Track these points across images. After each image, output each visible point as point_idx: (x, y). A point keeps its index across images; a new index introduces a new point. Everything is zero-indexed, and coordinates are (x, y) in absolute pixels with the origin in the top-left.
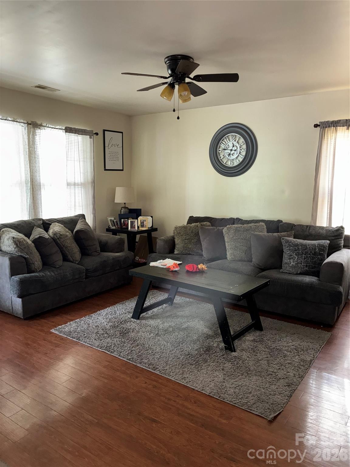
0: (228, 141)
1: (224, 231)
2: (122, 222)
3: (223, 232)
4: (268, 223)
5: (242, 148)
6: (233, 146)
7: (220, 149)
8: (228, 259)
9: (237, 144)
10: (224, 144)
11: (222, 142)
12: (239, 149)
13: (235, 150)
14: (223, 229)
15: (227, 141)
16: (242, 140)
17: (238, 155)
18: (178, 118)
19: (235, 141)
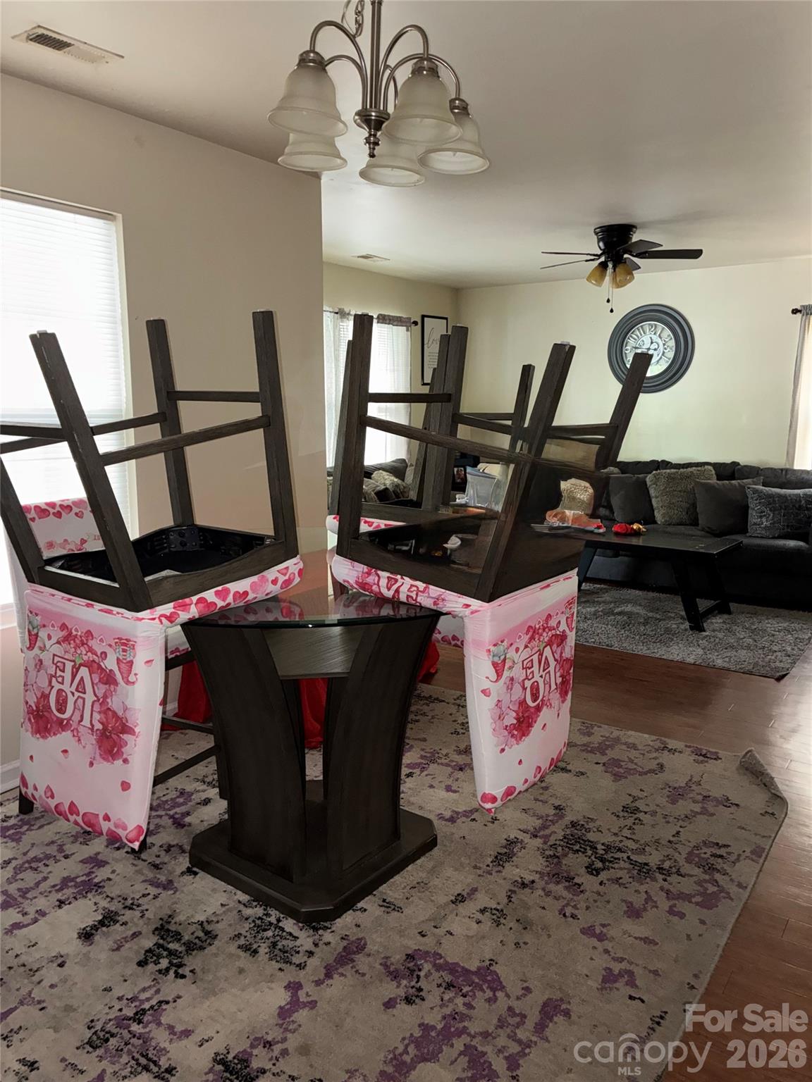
0: (643, 335)
1: (647, 479)
2: (455, 473)
3: (646, 482)
4: (718, 467)
5: (668, 346)
6: (652, 343)
7: (627, 348)
8: (659, 523)
9: (659, 338)
10: (635, 339)
11: (631, 336)
12: (661, 348)
13: (655, 350)
14: (646, 477)
15: (641, 335)
16: (667, 332)
17: (661, 358)
18: (612, 311)
19: (655, 334)
